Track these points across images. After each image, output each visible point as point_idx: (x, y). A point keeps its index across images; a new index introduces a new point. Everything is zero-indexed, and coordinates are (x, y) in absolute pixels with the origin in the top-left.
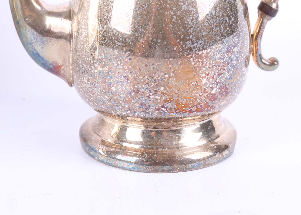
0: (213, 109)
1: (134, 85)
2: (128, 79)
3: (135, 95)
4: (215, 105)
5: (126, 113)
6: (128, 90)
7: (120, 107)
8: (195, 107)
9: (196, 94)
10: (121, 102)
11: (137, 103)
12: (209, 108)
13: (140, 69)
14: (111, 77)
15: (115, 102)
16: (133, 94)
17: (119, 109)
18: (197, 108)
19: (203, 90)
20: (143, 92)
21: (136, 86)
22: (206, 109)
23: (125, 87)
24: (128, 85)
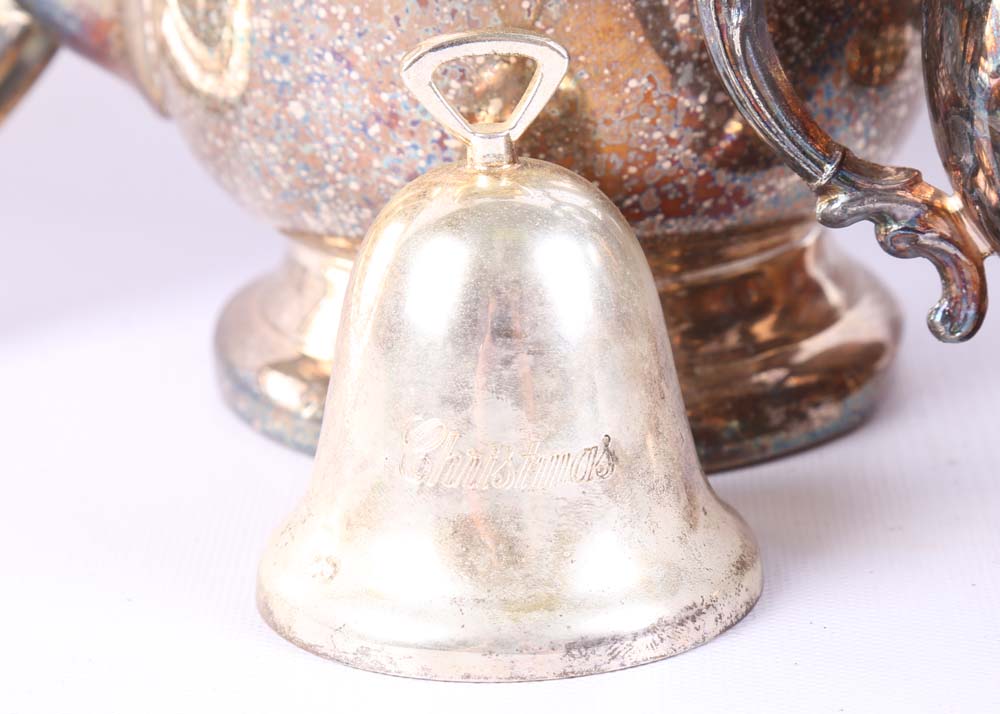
0: (743, 204)
1: (376, 90)
2: (350, 66)
3: (382, 134)
4: (749, 190)
5: (358, 218)
6: (352, 117)
7: (330, 192)
8: (652, 191)
9: (650, 131)
10: (329, 168)
11: (395, 170)
12: (722, 201)
13: (397, 19)
14: (285, 59)
15: (306, 168)
16: (375, 129)
17: (327, 200)
18: (663, 196)
19: (682, 114)
20: (414, 123)
21: (385, 97)
22: (707, 204)
23: (340, 99)
24: (352, 90)
